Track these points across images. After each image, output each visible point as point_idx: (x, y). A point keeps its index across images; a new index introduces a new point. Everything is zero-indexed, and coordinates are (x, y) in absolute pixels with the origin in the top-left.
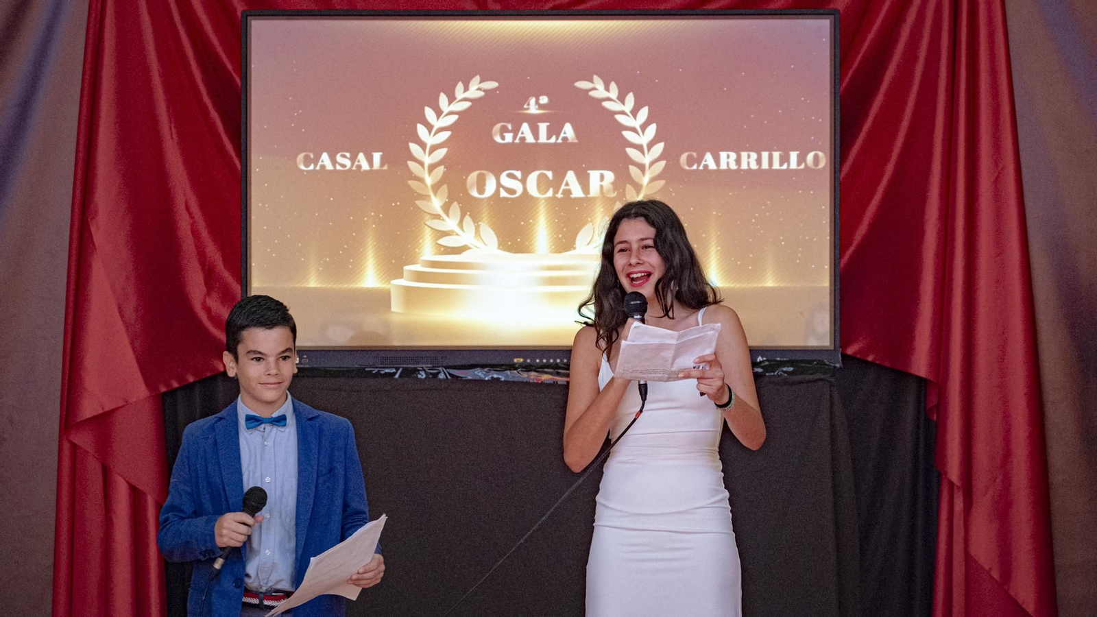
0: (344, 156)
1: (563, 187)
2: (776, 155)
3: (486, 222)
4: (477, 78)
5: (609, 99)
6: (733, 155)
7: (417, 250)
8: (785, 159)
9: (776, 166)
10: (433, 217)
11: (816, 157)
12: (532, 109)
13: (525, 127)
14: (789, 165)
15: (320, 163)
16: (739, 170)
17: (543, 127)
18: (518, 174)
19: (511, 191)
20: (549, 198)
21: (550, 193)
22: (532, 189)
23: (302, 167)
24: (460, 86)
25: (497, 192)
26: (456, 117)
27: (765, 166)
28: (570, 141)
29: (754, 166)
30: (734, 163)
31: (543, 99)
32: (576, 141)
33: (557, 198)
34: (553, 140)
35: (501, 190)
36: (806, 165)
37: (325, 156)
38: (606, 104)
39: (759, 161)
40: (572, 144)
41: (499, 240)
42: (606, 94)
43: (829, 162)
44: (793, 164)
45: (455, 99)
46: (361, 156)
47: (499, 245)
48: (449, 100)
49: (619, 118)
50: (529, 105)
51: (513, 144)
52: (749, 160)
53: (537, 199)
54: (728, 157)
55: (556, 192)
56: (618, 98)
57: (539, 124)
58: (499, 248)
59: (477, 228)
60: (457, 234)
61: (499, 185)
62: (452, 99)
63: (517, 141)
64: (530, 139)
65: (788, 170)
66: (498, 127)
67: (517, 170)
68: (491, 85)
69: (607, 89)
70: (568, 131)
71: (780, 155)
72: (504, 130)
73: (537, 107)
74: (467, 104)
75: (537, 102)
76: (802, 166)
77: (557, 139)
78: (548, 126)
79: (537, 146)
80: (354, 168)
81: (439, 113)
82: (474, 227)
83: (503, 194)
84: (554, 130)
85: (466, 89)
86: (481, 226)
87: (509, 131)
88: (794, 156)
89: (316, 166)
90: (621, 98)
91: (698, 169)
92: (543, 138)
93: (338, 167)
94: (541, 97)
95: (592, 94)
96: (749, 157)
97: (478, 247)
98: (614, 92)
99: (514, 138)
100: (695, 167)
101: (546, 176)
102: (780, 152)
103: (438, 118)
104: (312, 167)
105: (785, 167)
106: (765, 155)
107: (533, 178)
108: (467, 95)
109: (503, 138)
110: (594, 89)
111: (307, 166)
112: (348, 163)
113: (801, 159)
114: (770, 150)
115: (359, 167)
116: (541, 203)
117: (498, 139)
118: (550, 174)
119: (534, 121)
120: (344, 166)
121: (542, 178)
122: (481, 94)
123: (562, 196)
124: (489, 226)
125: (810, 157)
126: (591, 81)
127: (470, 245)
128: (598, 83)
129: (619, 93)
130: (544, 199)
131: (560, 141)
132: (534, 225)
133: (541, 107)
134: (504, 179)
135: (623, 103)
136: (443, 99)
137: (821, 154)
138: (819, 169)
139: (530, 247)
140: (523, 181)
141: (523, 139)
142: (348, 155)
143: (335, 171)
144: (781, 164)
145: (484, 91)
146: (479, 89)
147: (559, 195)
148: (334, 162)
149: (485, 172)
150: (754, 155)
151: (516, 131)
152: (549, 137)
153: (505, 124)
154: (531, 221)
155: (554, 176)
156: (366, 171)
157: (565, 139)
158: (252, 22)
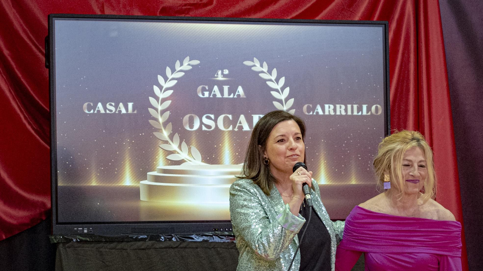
0: (111, 105)
1: (238, 124)
2: (355, 106)
3: (194, 146)
4: (188, 58)
5: (263, 72)
6: (332, 106)
7: (155, 163)
8: (360, 109)
9: (355, 113)
10: (164, 142)
11: (377, 108)
12: (220, 78)
13: (216, 88)
14: (362, 113)
15: (97, 109)
16: (335, 115)
17: (226, 88)
18: (212, 116)
19: (209, 127)
20: (230, 131)
21: (231, 128)
22: (221, 126)
23: (87, 112)
24: (178, 63)
25: (201, 127)
26: (176, 82)
27: (349, 113)
28: (241, 97)
29: (343, 113)
30: (333, 111)
31: (226, 71)
32: (245, 97)
33: (235, 131)
34: (232, 96)
35: (203, 126)
36: (371, 112)
37: (100, 105)
38: (261, 75)
39: (346, 110)
40: (243, 98)
41: (202, 157)
42: (261, 69)
43: (383, 111)
44: (365, 113)
45: (175, 70)
46: (121, 105)
47: (202, 160)
48: (171, 71)
49: (269, 83)
50: (217, 74)
51: (208, 98)
52: (341, 109)
53: (223, 131)
54: (329, 107)
55: (234, 127)
56: (268, 71)
57: (223, 86)
58: (202, 161)
59: (190, 149)
60: (178, 153)
61: (202, 123)
62: (173, 70)
63: (211, 96)
64: (219, 95)
65: (362, 115)
66: (200, 88)
67: (212, 114)
68: (196, 62)
69: (262, 66)
70: (240, 90)
71: (357, 106)
72: (204, 90)
73: (222, 76)
74: (182, 74)
75: (222, 73)
76: (369, 114)
77: (234, 95)
78: (228, 88)
79: (222, 99)
80: (117, 112)
81: (166, 79)
82: (188, 149)
83: (204, 128)
84: (232, 90)
85: (182, 64)
86: (192, 148)
87: (206, 91)
88: (365, 107)
89: (94, 111)
90: (270, 72)
91: (313, 114)
92: (226, 95)
93: (108, 112)
94: (224, 70)
95: (253, 68)
96: (340, 107)
97: (190, 161)
98: (265, 69)
99: (210, 94)
100: (311, 113)
101: (228, 118)
102: (358, 105)
103: (166, 82)
104: (92, 111)
105: (360, 114)
106: (349, 106)
107: (221, 118)
108: (181, 68)
109: (203, 94)
110: (255, 66)
111: (89, 110)
112: (113, 109)
113: (369, 109)
114: (352, 104)
115: (120, 111)
116: (226, 134)
117: (201, 95)
118: (230, 117)
119: (221, 85)
120: (111, 111)
121: (226, 119)
122: (190, 67)
123: (237, 130)
124: (197, 148)
125: (373, 108)
126: (253, 61)
127: (185, 160)
128: (257, 63)
129: (268, 68)
130: (227, 131)
131: (235, 97)
132: (222, 147)
133: (224, 76)
134: (205, 120)
135: (271, 75)
136: (168, 70)
137: (379, 106)
138: (378, 115)
139: (220, 161)
140: (215, 120)
141: (215, 95)
142: (113, 104)
143: (106, 114)
144: (358, 112)
145: (192, 66)
146: (189, 65)
147: (236, 130)
148: (105, 108)
149: (193, 115)
150: (343, 107)
151: (210, 90)
152: (229, 95)
153: (204, 86)
154: (220, 145)
155: (233, 118)
156: (124, 114)
157: (239, 95)
158: (56, 21)
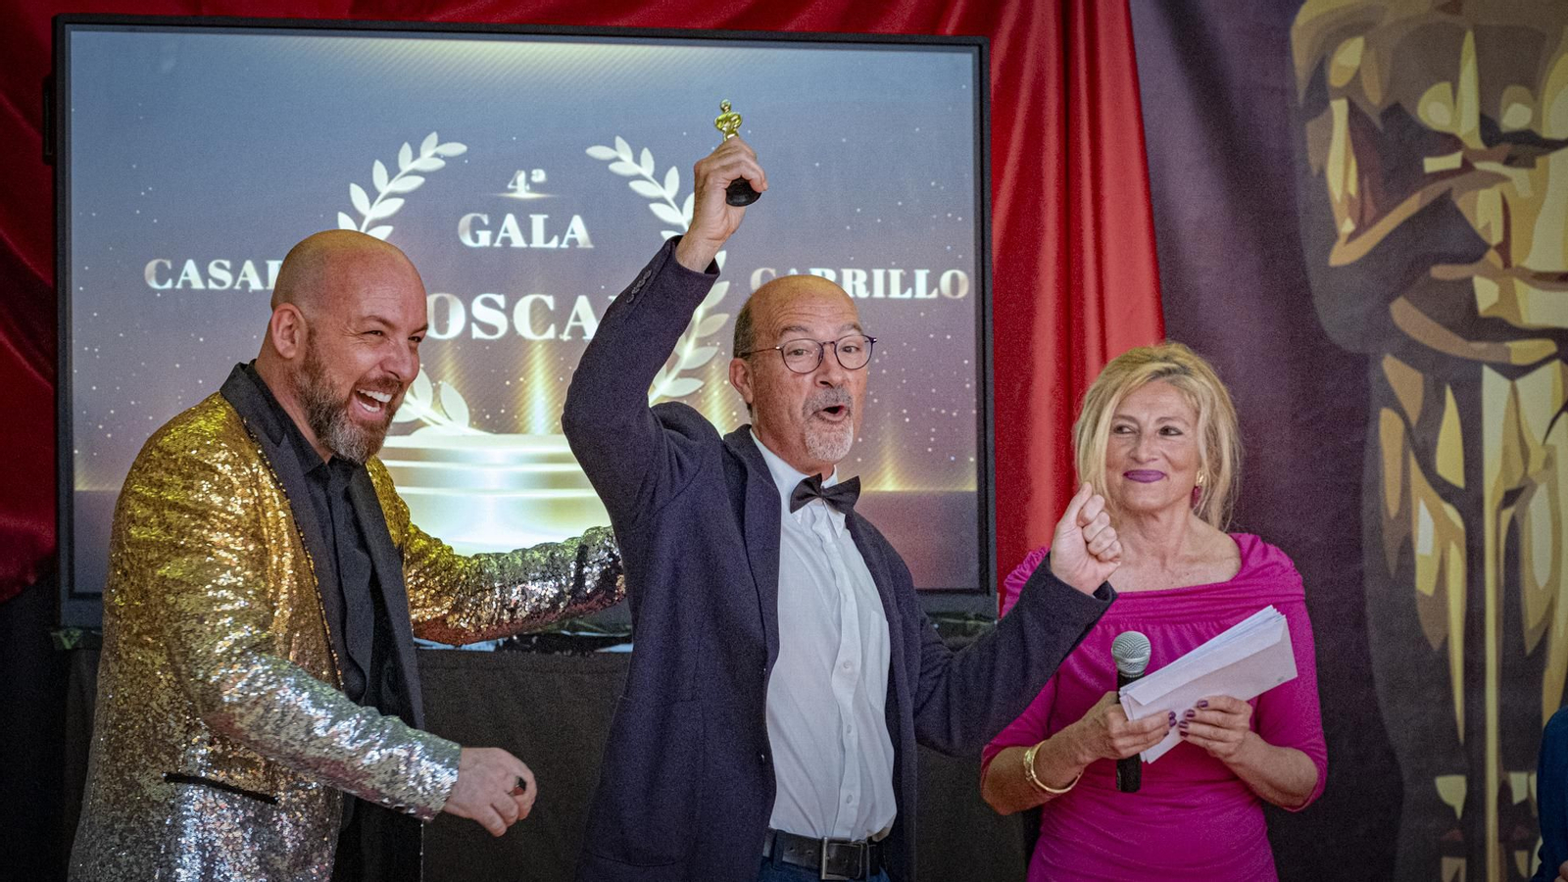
0: (220, 266)
1: (571, 323)
2: (895, 275)
3: (450, 381)
4: (434, 137)
5: (639, 177)
8: (908, 282)
9: (895, 293)
11: (955, 279)
12: (522, 191)
13: (510, 221)
14: (914, 293)
15: (182, 278)
17: (538, 221)
18: (500, 300)
19: (490, 329)
20: (549, 342)
21: (551, 333)
22: (524, 328)
23: (154, 285)
24: (406, 150)
25: (467, 330)
26: (399, 203)
27: (879, 293)
28: (581, 245)
29: (862, 293)
31: (538, 175)
32: (590, 246)
33: (562, 341)
34: (554, 244)
35: (474, 326)
36: (939, 291)
37: (190, 267)
38: (635, 185)
39: (869, 284)
40: (584, 250)
41: (470, 412)
42: (634, 169)
43: (973, 285)
44: (921, 292)
45: (398, 171)
46: (249, 267)
47: (472, 420)
48: (388, 174)
49: (657, 209)
50: (515, 184)
51: (490, 249)
52: (856, 283)
53: (530, 342)
55: (560, 330)
56: (654, 176)
57: (531, 216)
58: (471, 425)
59: (436, 390)
61: (470, 318)
62: (393, 172)
63: (498, 244)
64: (518, 242)
65: (913, 301)
66: (466, 220)
67: (499, 294)
68: (456, 149)
69: (637, 160)
70: (578, 229)
71: (901, 275)
72: (476, 225)
73: (528, 187)
74: (419, 181)
75: (528, 180)
76: (934, 294)
77: (561, 241)
78: (546, 221)
79: (528, 252)
80: (237, 287)
81: (373, 195)
82: (431, 390)
83: (477, 333)
84: (554, 229)
85: (416, 155)
86: (443, 388)
87: (484, 228)
88: (921, 276)
89: (175, 283)
90: (660, 177)
92: (538, 241)
93: (212, 285)
94: (534, 172)
95: (614, 167)
96: (854, 277)
97: (438, 424)
98: (647, 167)
99: (493, 239)
101: (546, 305)
102: (902, 271)
103: (372, 202)
104: (169, 285)
105: (908, 295)
106: (879, 274)
107: (524, 305)
108: (417, 165)
109: (475, 239)
110: (617, 159)
111: (161, 281)
112: (227, 277)
113: (933, 283)
114: (886, 266)
115: (246, 284)
116: (537, 349)
117: (468, 241)
118: (550, 301)
119: (523, 212)
120: (221, 283)
121: (537, 307)
122: (440, 163)
123: (569, 338)
124: (456, 388)
125: (946, 279)
126: (613, 146)
127: (425, 420)
128: (624, 151)
129: (656, 166)
130: (542, 341)
131: (564, 245)
132: (526, 386)
133: (535, 187)
134: (479, 310)
135: (662, 184)
136: (379, 171)
137: (961, 274)
138: (959, 299)
139: (521, 424)
140: (509, 312)
141: (507, 241)
142: (227, 264)
143: (207, 292)
144: (903, 291)
145: (445, 158)
146: (437, 155)
147: (565, 337)
148: (205, 276)
149: (447, 296)
150: (862, 275)
151: (495, 226)
152: (548, 240)
153: (478, 215)
154: (522, 379)
155: (556, 304)
156: (255, 292)
157: (573, 242)
158: (73, 33)
